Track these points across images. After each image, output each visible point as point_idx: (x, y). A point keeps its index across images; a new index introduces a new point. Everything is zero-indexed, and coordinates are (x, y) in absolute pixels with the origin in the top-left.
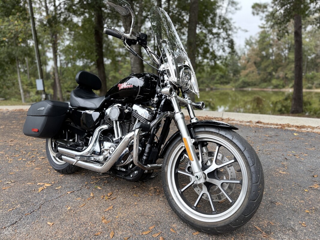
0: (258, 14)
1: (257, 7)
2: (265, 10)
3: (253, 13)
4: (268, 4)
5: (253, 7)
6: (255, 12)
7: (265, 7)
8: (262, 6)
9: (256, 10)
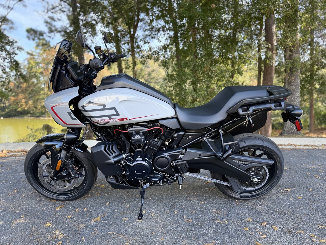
0: (33, 40)
1: (32, 32)
2: (41, 37)
3: (28, 38)
4: (45, 33)
5: (28, 31)
6: (31, 37)
7: (41, 34)
8: (38, 33)
9: (31, 35)
